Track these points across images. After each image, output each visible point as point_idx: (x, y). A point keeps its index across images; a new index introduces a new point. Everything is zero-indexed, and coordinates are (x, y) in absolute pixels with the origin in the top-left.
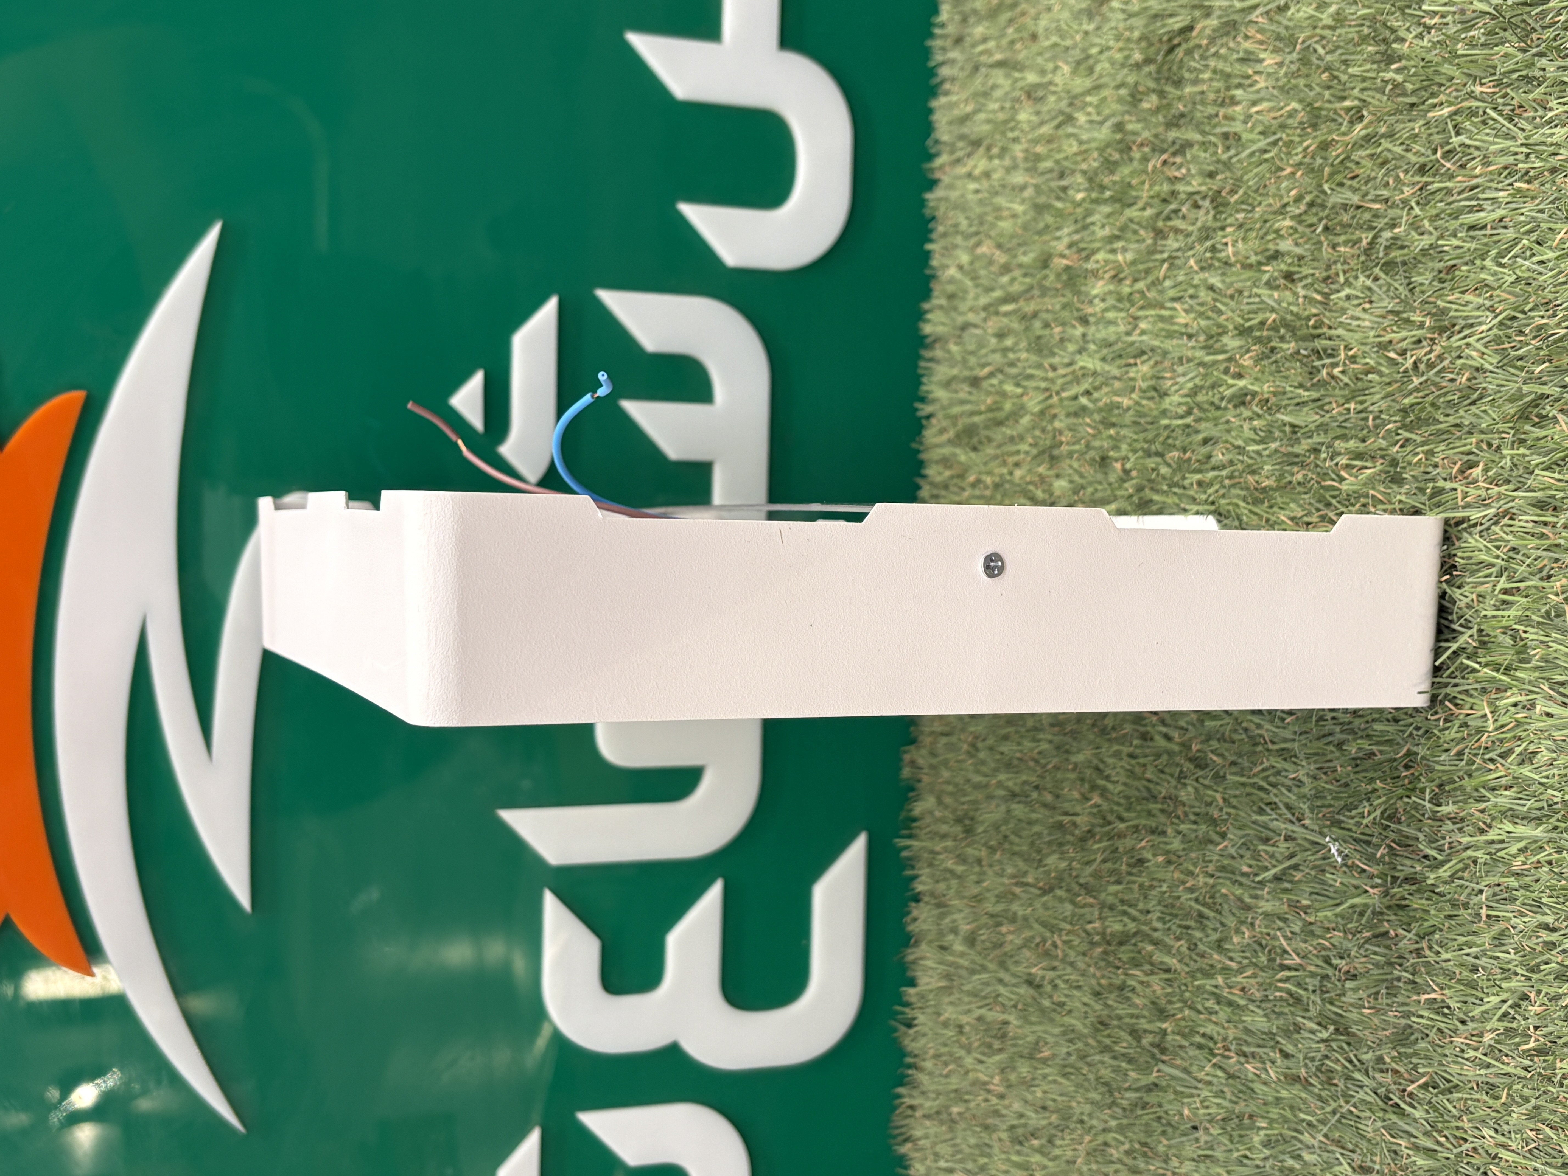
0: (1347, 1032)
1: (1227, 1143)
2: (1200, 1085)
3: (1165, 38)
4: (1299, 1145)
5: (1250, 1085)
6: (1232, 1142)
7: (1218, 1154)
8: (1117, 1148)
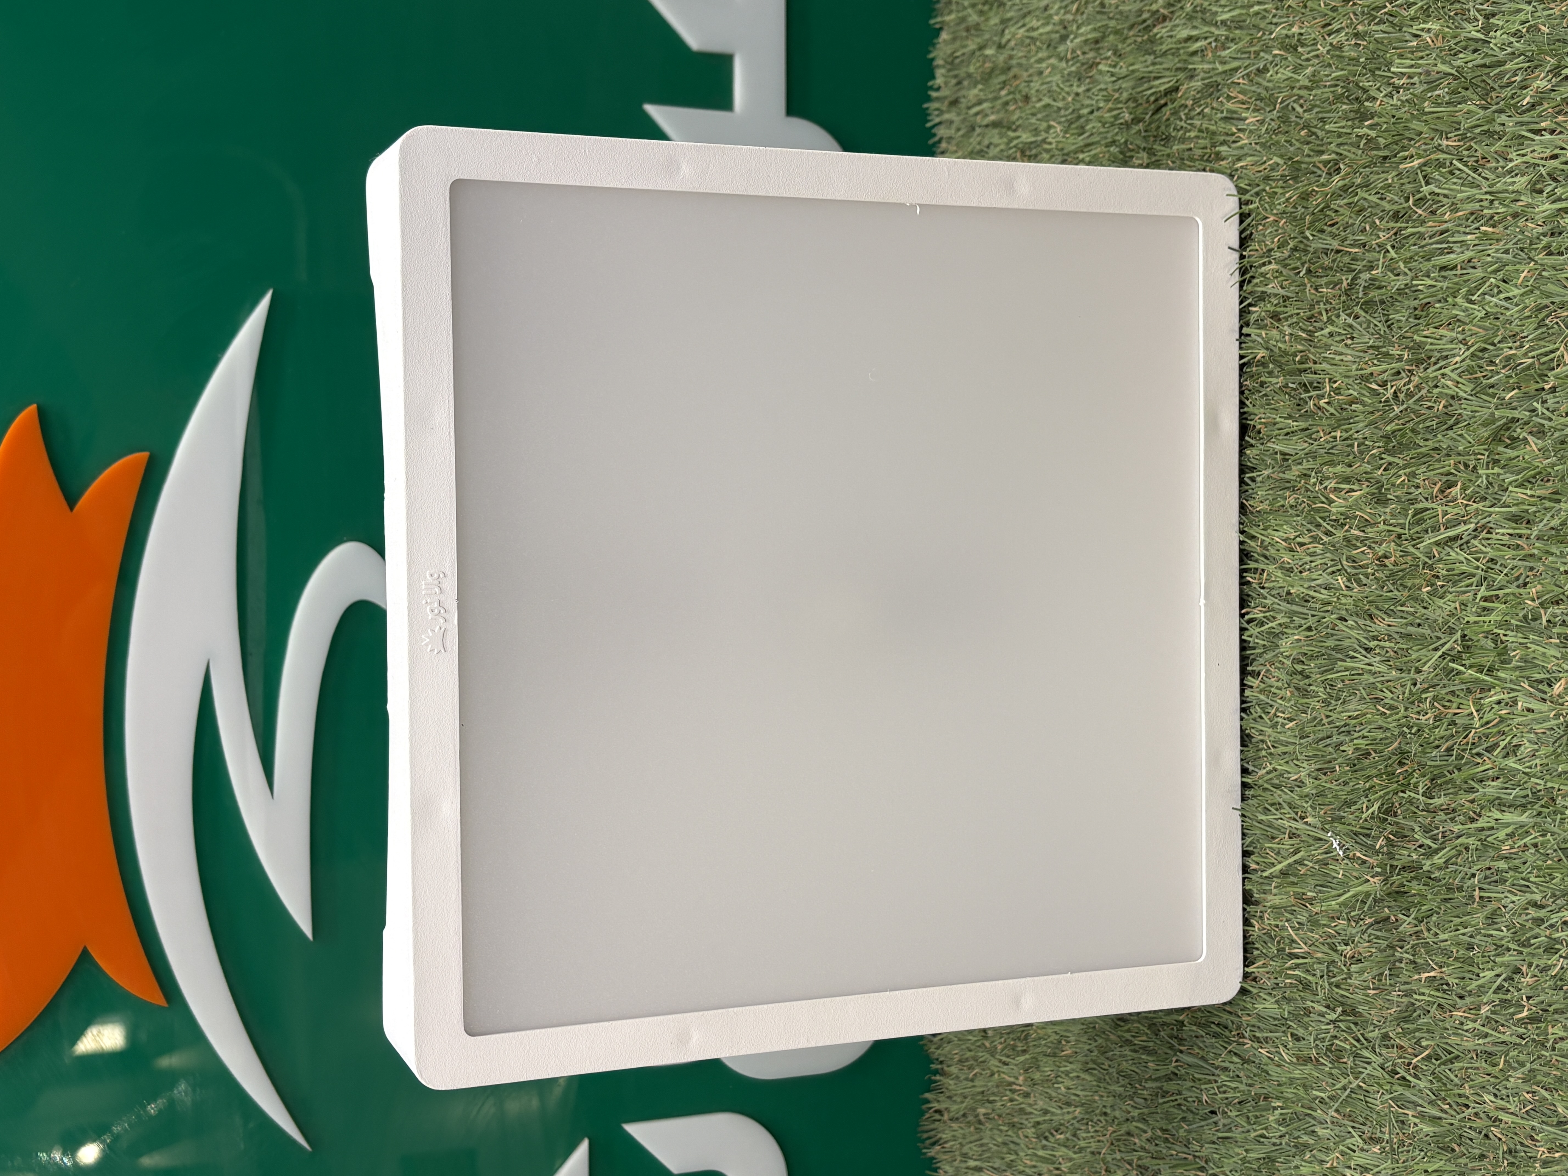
0: (1354, 1012)
1: (1245, 1124)
2: (1217, 1072)
3: (1152, 99)
4: (1313, 1122)
5: (1265, 1067)
6: (1249, 1123)
7: (1237, 1134)
8: (1139, 1136)
